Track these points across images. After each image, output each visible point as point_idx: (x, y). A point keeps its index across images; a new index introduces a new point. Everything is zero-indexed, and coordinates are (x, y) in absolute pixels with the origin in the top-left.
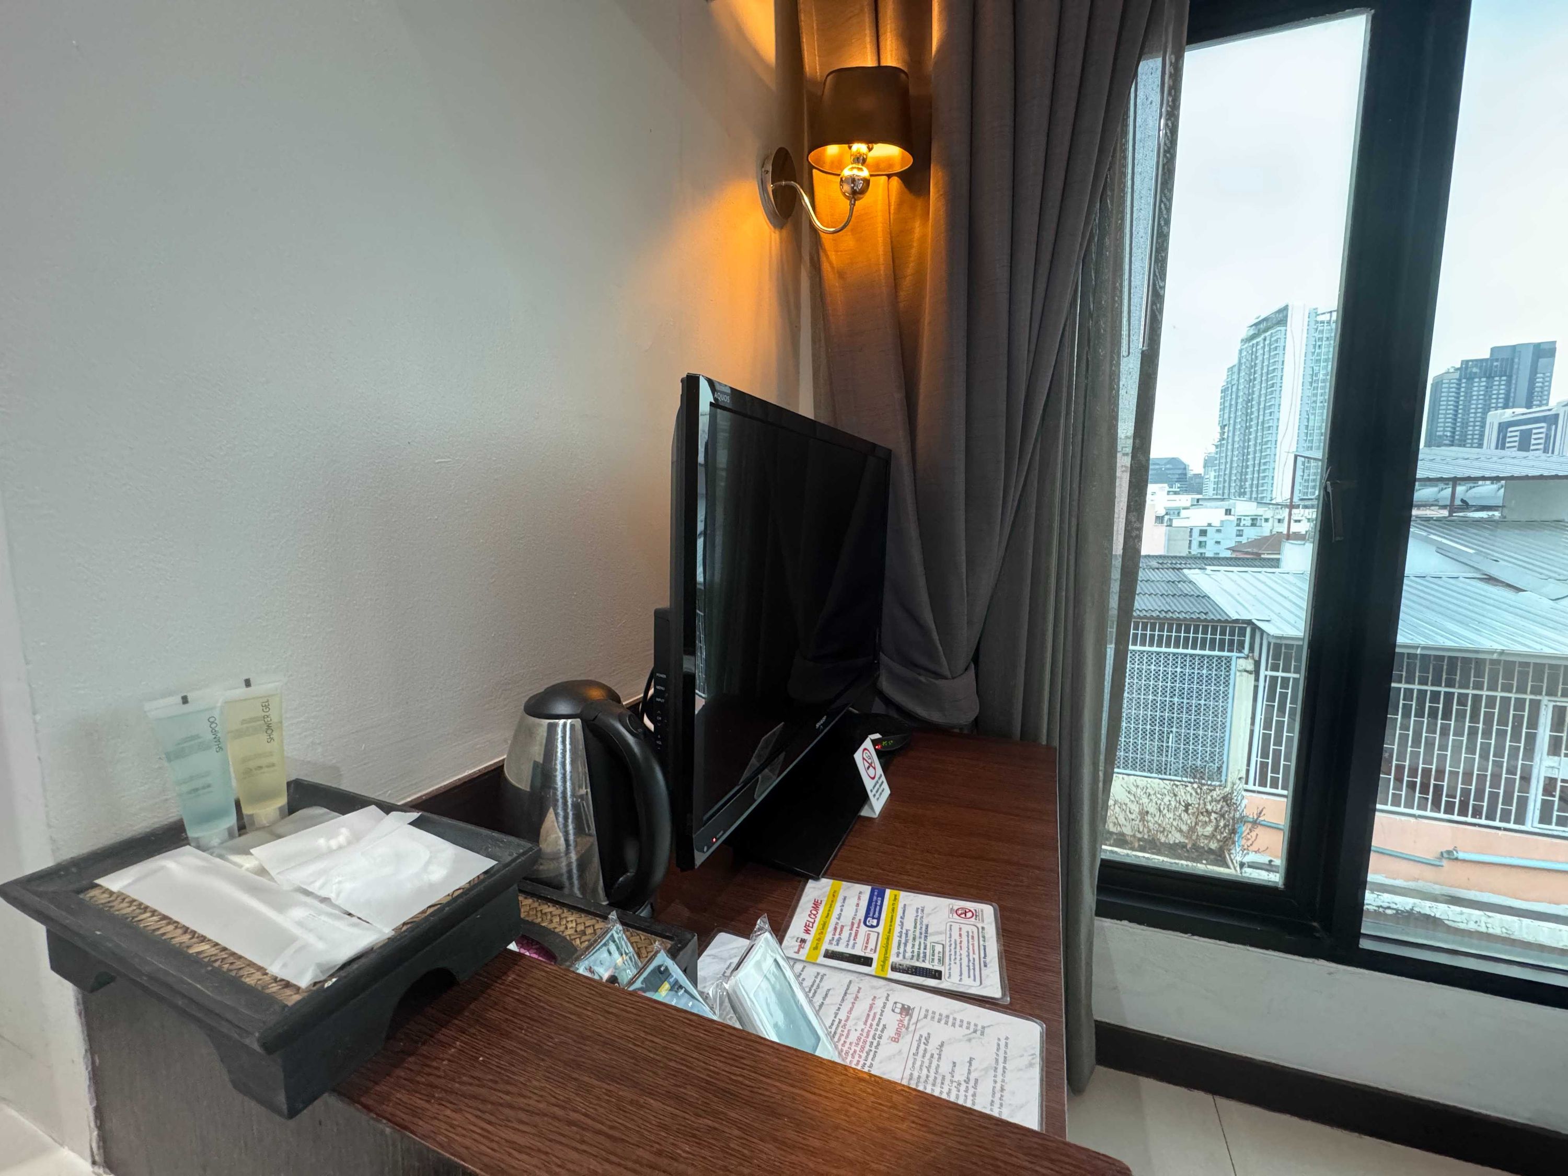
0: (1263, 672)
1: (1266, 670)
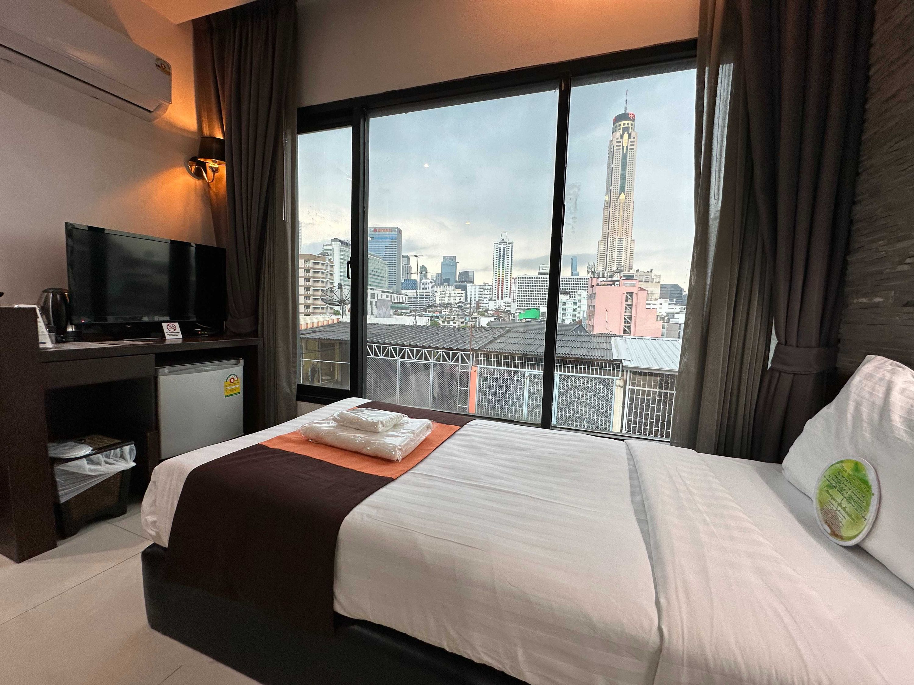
1: (629, 385)
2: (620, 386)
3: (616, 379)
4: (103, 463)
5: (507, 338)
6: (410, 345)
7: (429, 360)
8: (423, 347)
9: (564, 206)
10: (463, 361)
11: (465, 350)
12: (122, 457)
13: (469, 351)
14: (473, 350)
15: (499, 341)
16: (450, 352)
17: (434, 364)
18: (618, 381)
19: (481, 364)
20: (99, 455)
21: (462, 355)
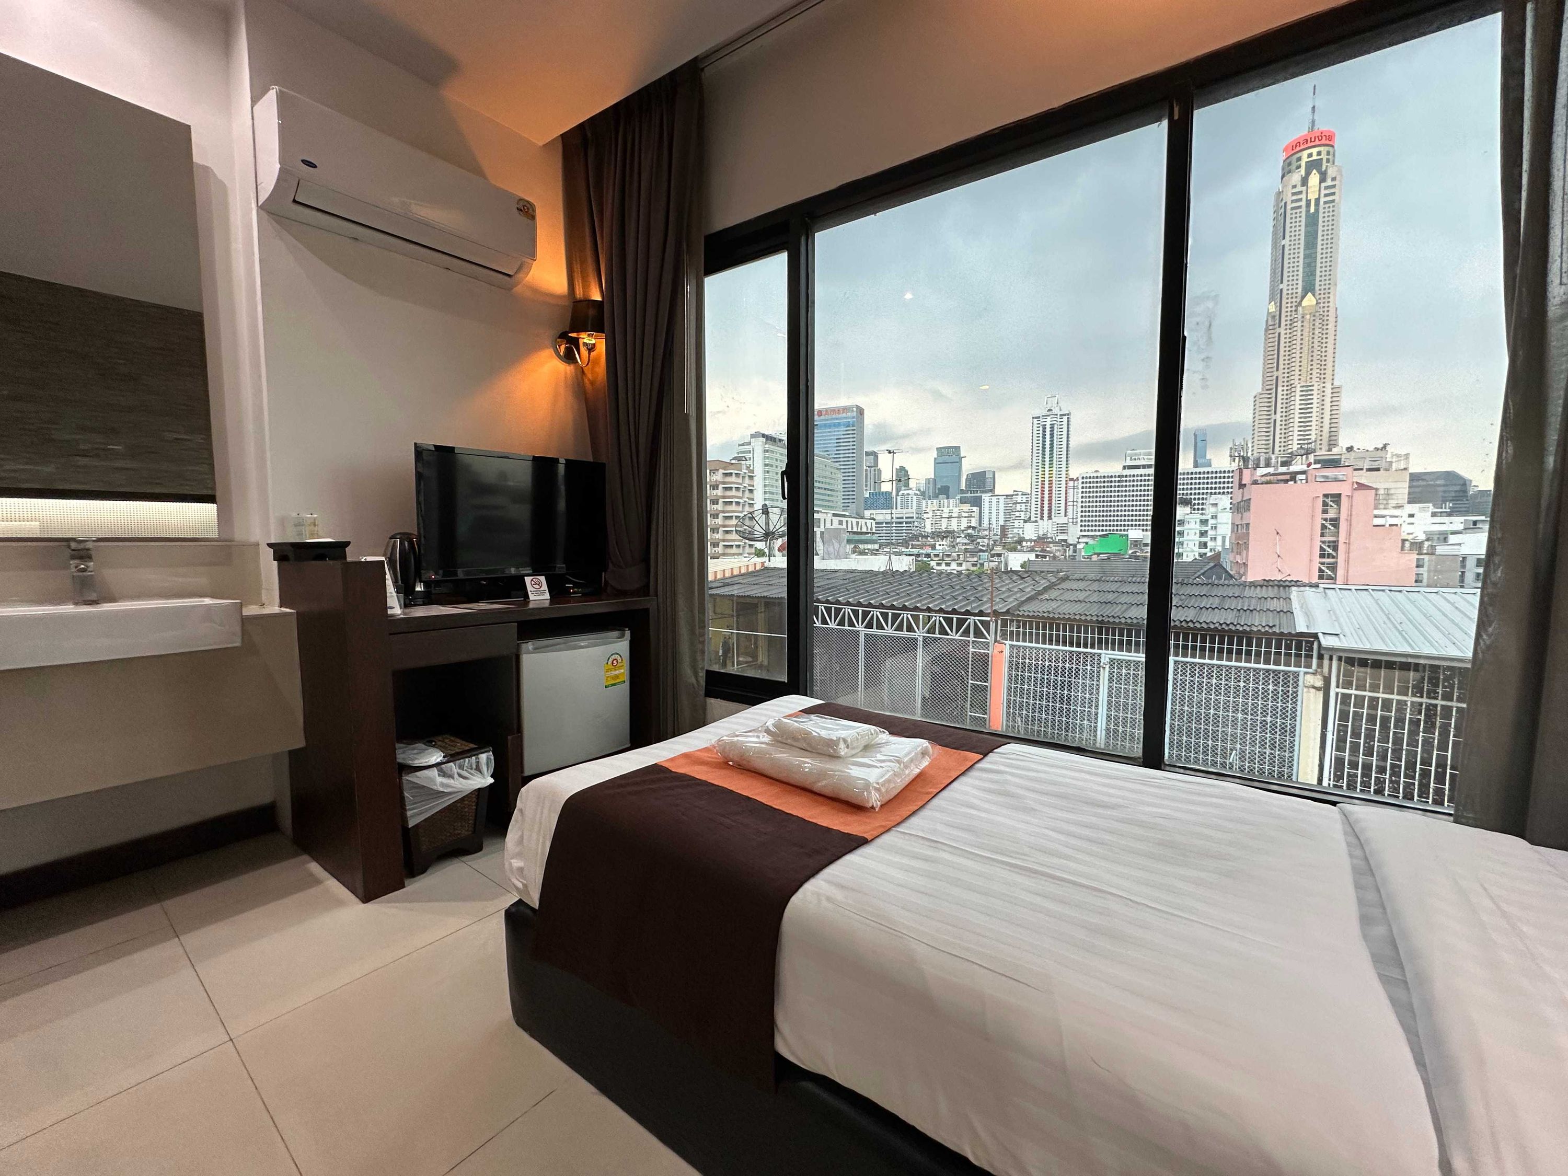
0: (1333, 690)
1: (1338, 687)
2: (1314, 687)
3: (1306, 673)
4: (456, 776)
5: (1062, 591)
6: (881, 606)
7: (915, 632)
8: (905, 608)
9: (1184, 338)
10: (978, 633)
11: (981, 613)
12: (478, 769)
13: (987, 615)
14: (996, 613)
15: (1047, 597)
16: (952, 618)
17: (925, 638)
18: (1308, 677)
19: (1012, 640)
20: (452, 764)
21: (975, 622)
